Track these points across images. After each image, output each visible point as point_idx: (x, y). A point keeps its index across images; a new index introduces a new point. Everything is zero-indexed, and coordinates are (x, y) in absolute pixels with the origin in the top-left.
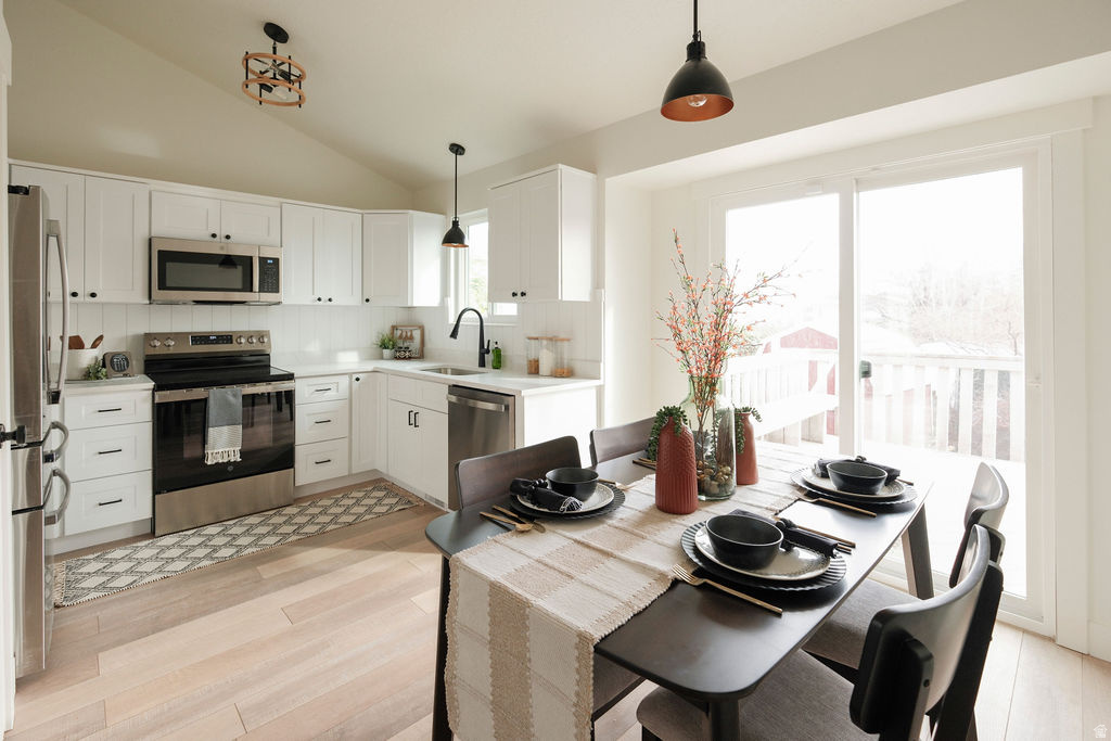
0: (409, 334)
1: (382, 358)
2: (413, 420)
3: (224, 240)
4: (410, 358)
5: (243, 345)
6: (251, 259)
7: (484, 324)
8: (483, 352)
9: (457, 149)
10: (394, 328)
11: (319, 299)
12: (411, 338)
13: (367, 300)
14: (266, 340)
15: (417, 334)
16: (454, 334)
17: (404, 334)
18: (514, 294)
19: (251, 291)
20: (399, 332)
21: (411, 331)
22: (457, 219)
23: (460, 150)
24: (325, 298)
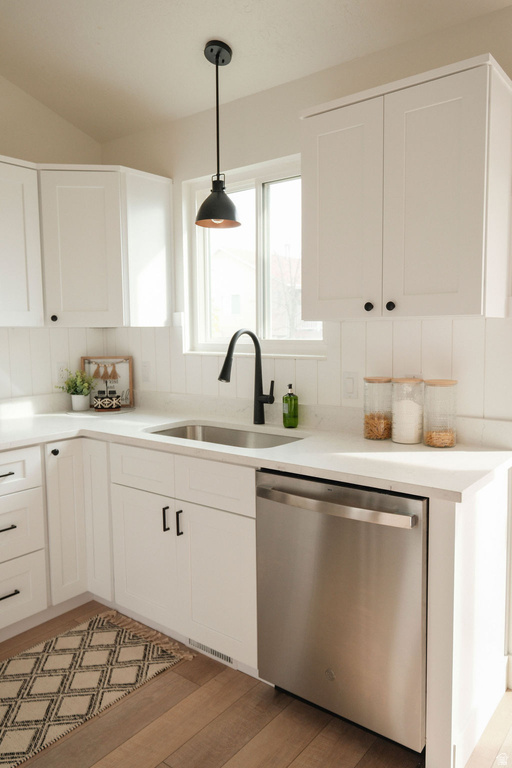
0: (110, 370)
1: (70, 409)
2: (172, 522)
4: (118, 408)
8: (262, 400)
9: (218, 52)
10: (86, 360)
12: (114, 376)
13: (54, 318)
15: (123, 370)
16: (225, 375)
17: (102, 371)
18: (369, 307)
20: (93, 368)
21: (113, 365)
22: (221, 178)
23: (224, 52)
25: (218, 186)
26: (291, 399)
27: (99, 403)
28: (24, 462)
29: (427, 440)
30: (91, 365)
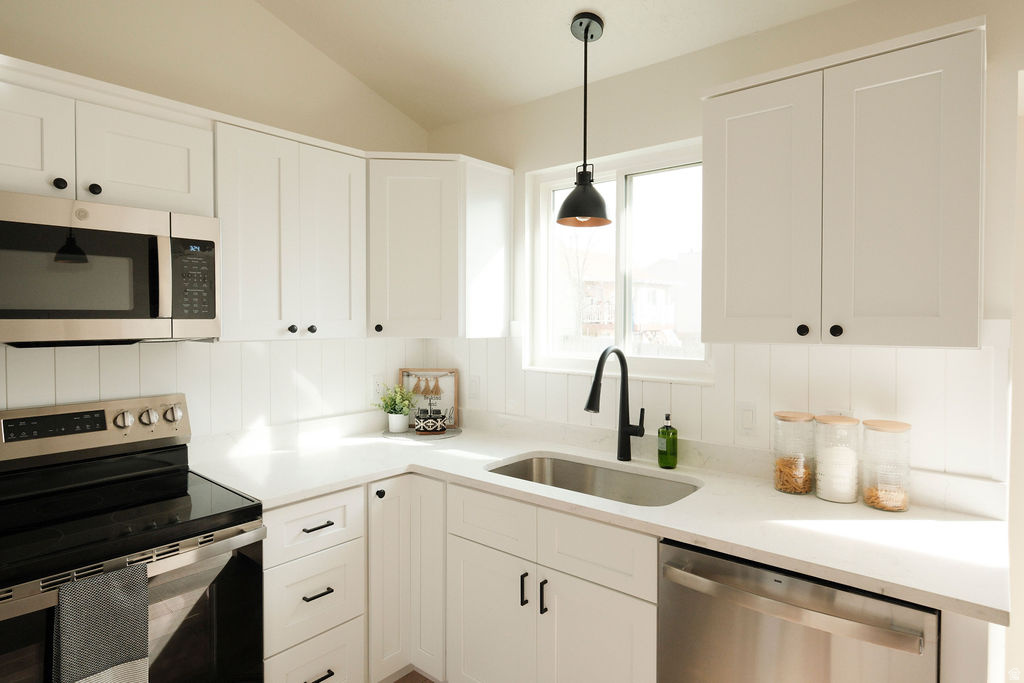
0: (432, 385)
1: (386, 430)
2: (534, 594)
3: (84, 194)
4: (444, 431)
5: (133, 433)
6: (152, 241)
8: (628, 432)
9: (589, 24)
10: (405, 373)
12: (437, 391)
13: (379, 328)
14: (179, 414)
15: (447, 384)
16: (593, 404)
17: (423, 385)
18: (803, 330)
19: (154, 313)
20: (412, 382)
21: (436, 379)
22: (589, 169)
23: (595, 25)
24: (302, 326)
25: (584, 178)
26: (668, 433)
27: (422, 424)
28: (344, 507)
29: (869, 499)
30: (411, 378)
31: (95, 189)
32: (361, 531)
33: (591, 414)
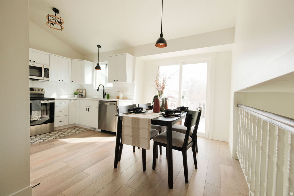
0: (82, 91)
1: (74, 97)
2: (88, 110)
4: (83, 97)
5: (37, 92)
7: (105, 89)
8: (104, 95)
9: (99, 46)
10: (78, 90)
11: (59, 81)
12: (83, 92)
13: (72, 82)
14: (43, 90)
15: (84, 92)
16: (98, 90)
17: (80, 91)
18: (115, 81)
19: (41, 76)
20: (79, 91)
24: (61, 80)
25: (98, 64)
26: (108, 95)
27: (79, 96)
28: (66, 102)
29: (124, 98)
31: (34, 62)
32: (68, 105)
33: (97, 92)
